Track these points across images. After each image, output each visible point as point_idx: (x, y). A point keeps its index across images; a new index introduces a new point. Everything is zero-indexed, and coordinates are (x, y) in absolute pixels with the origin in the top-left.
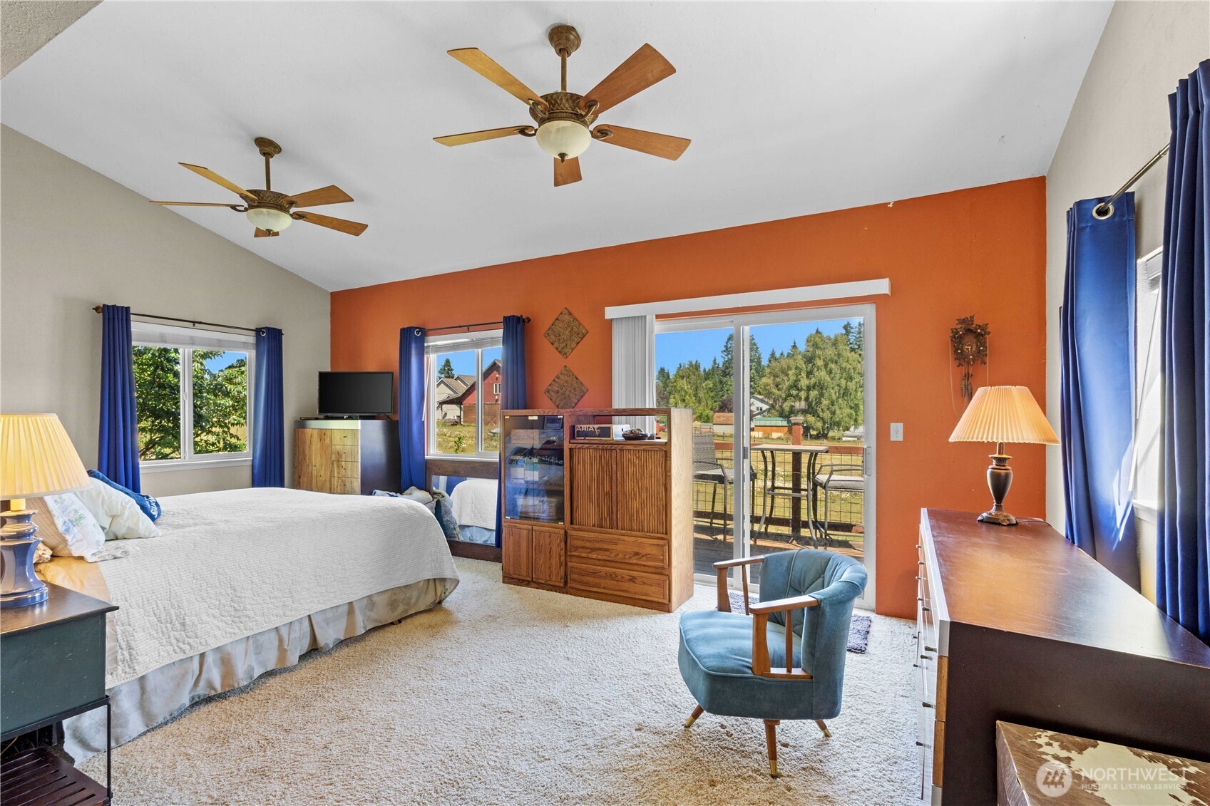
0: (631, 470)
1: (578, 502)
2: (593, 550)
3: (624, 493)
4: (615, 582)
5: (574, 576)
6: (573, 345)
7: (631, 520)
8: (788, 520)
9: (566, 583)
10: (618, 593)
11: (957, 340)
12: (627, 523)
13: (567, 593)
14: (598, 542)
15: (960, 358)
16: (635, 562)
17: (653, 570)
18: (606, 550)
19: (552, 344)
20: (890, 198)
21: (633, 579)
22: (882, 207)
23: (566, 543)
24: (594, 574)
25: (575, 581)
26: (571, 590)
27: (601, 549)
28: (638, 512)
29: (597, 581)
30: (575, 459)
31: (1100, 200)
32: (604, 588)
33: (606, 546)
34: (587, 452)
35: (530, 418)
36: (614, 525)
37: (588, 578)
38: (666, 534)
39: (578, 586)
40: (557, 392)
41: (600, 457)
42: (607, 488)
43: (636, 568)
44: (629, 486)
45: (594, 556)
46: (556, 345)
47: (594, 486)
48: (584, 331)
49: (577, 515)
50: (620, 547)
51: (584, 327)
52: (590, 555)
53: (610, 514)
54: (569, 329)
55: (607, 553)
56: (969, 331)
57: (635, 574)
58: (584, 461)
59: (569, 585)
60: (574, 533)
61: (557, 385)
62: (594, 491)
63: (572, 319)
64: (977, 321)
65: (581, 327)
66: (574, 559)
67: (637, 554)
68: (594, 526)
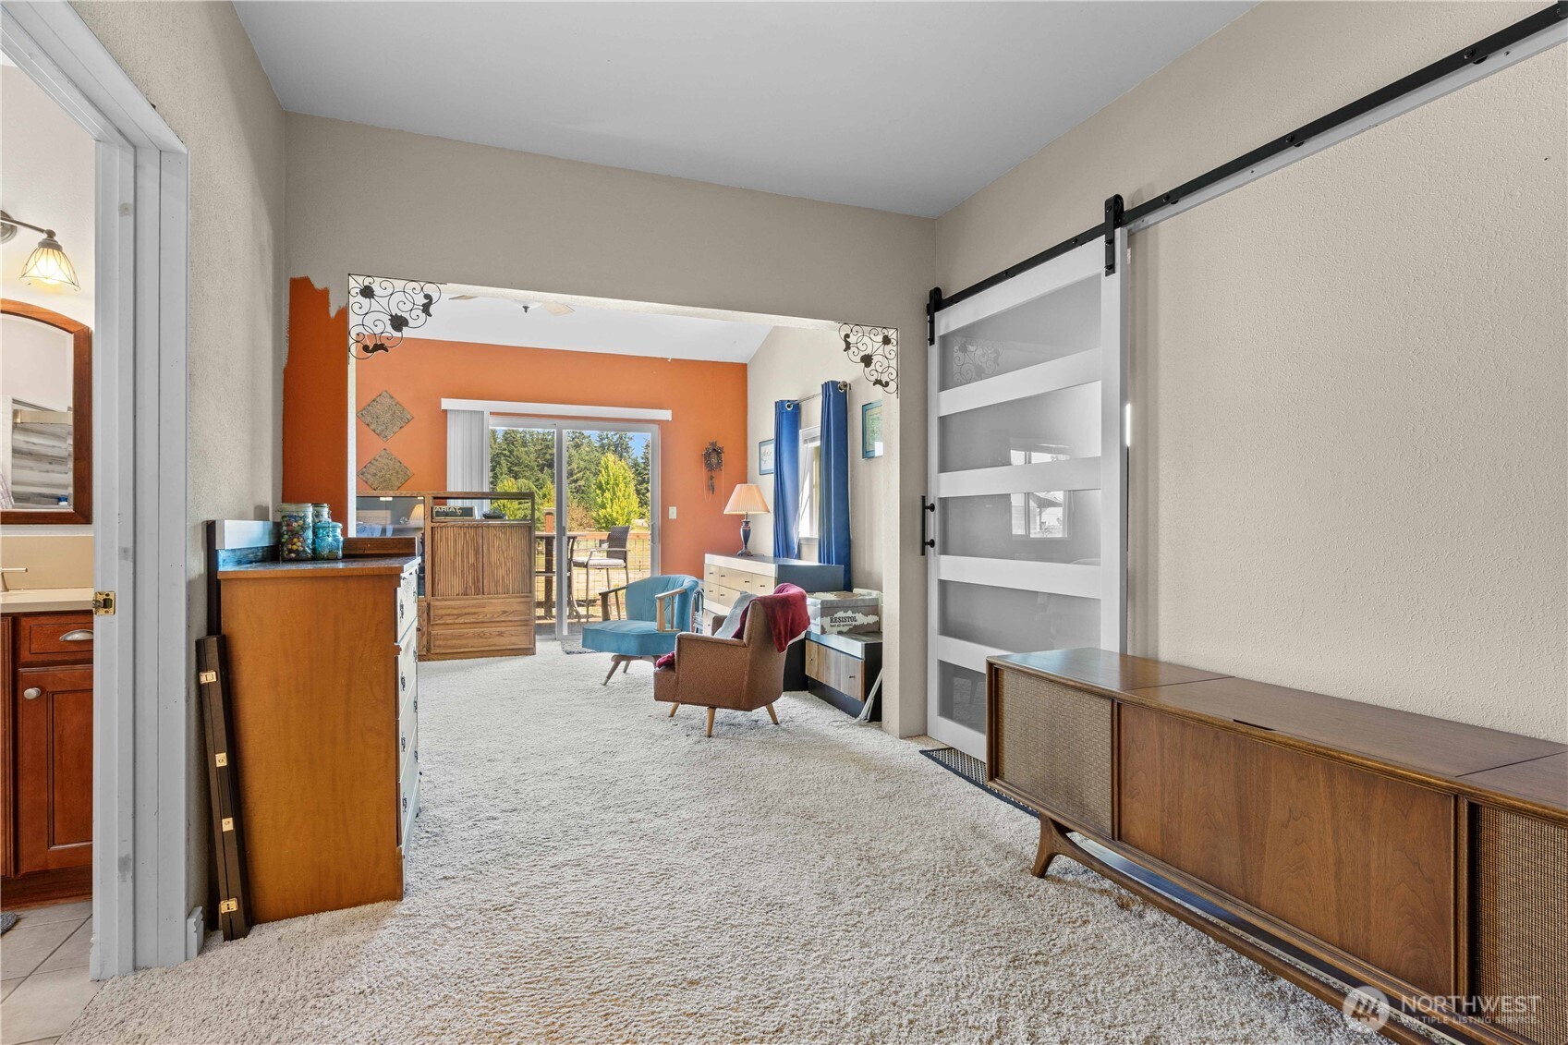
0: (496, 544)
1: (441, 575)
2: (459, 615)
3: (490, 563)
4: (481, 640)
5: (437, 643)
6: (396, 429)
7: (496, 586)
8: (541, 602)
9: (428, 651)
10: (487, 649)
11: (707, 456)
12: (493, 589)
13: (429, 660)
14: (465, 607)
15: (710, 467)
16: (503, 619)
17: (518, 623)
18: (474, 613)
19: (368, 425)
20: (670, 356)
21: (501, 634)
22: (664, 360)
23: (428, 614)
24: (460, 637)
25: (439, 646)
26: (433, 657)
27: (468, 614)
28: (503, 578)
29: (464, 642)
30: (437, 537)
31: (789, 401)
32: (472, 647)
33: (473, 611)
34: (450, 532)
35: (382, 499)
36: (480, 591)
37: (454, 642)
38: (530, 592)
39: (443, 651)
40: (375, 475)
41: (465, 534)
42: (472, 560)
43: (503, 624)
44: (494, 558)
45: (461, 621)
46: (373, 427)
47: (458, 560)
48: (409, 417)
49: (440, 587)
50: (488, 609)
51: (409, 413)
52: (456, 621)
53: (476, 581)
54: (391, 412)
55: (476, 616)
56: (714, 450)
57: (503, 629)
58: (447, 539)
59: (432, 652)
60: (437, 603)
61: (374, 467)
62: (458, 563)
63: (394, 403)
64: (719, 445)
65: (405, 412)
66: (436, 627)
67: (505, 612)
68: (458, 595)
